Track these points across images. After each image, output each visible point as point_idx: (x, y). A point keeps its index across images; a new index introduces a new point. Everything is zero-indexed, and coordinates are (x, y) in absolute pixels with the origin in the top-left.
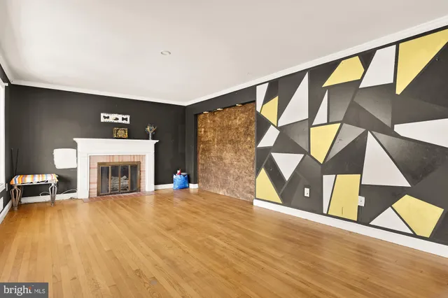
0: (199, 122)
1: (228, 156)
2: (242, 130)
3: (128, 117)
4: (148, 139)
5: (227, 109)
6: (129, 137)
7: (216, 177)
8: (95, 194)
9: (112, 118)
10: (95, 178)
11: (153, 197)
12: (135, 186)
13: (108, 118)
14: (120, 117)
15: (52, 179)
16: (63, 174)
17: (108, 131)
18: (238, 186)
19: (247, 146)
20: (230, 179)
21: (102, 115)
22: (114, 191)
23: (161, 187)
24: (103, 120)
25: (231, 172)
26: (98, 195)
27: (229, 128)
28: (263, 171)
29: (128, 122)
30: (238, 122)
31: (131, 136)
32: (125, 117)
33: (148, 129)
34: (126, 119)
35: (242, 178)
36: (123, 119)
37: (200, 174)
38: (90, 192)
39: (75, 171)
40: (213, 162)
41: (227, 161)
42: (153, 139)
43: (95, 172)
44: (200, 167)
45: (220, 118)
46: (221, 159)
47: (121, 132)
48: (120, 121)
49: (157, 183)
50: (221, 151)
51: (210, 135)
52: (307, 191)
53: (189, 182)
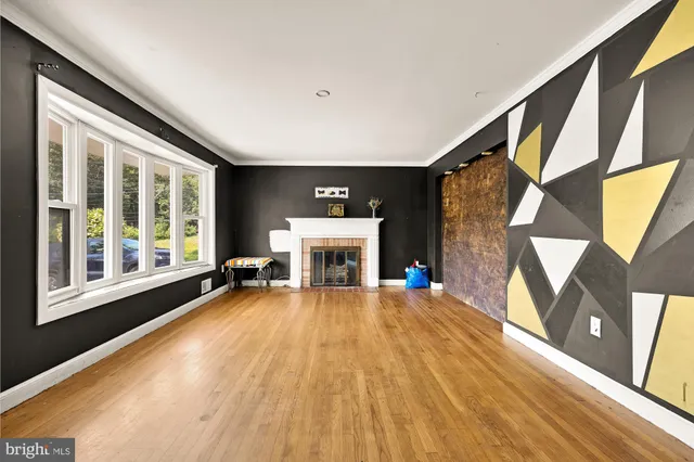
0: (443, 189)
1: (476, 241)
2: (493, 196)
3: (347, 189)
4: (371, 217)
5: (475, 164)
6: (346, 216)
7: (462, 276)
8: (307, 284)
9: (328, 192)
10: (308, 265)
11: (377, 295)
12: (354, 278)
13: (323, 192)
14: (337, 190)
15: (259, 263)
16: (278, 259)
17: (322, 209)
18: (489, 294)
19: (500, 225)
20: (479, 280)
21: (317, 189)
22: (329, 281)
23: (389, 282)
24: (317, 195)
25: (480, 268)
26: (311, 285)
27: (477, 193)
28: (517, 272)
29: (347, 196)
30: (488, 183)
31: (348, 214)
32: (342, 190)
33: (371, 203)
34: (344, 193)
35: (494, 279)
36: (341, 193)
37: (445, 269)
38: (302, 281)
39: (287, 255)
40: (459, 251)
41: (475, 250)
42: (377, 216)
43: (308, 257)
44: (445, 258)
45: (468, 179)
46: (467, 245)
47: (337, 210)
48: (337, 195)
49: (383, 275)
50: (468, 233)
51: (456, 207)
52: (595, 323)
53: (430, 279)
